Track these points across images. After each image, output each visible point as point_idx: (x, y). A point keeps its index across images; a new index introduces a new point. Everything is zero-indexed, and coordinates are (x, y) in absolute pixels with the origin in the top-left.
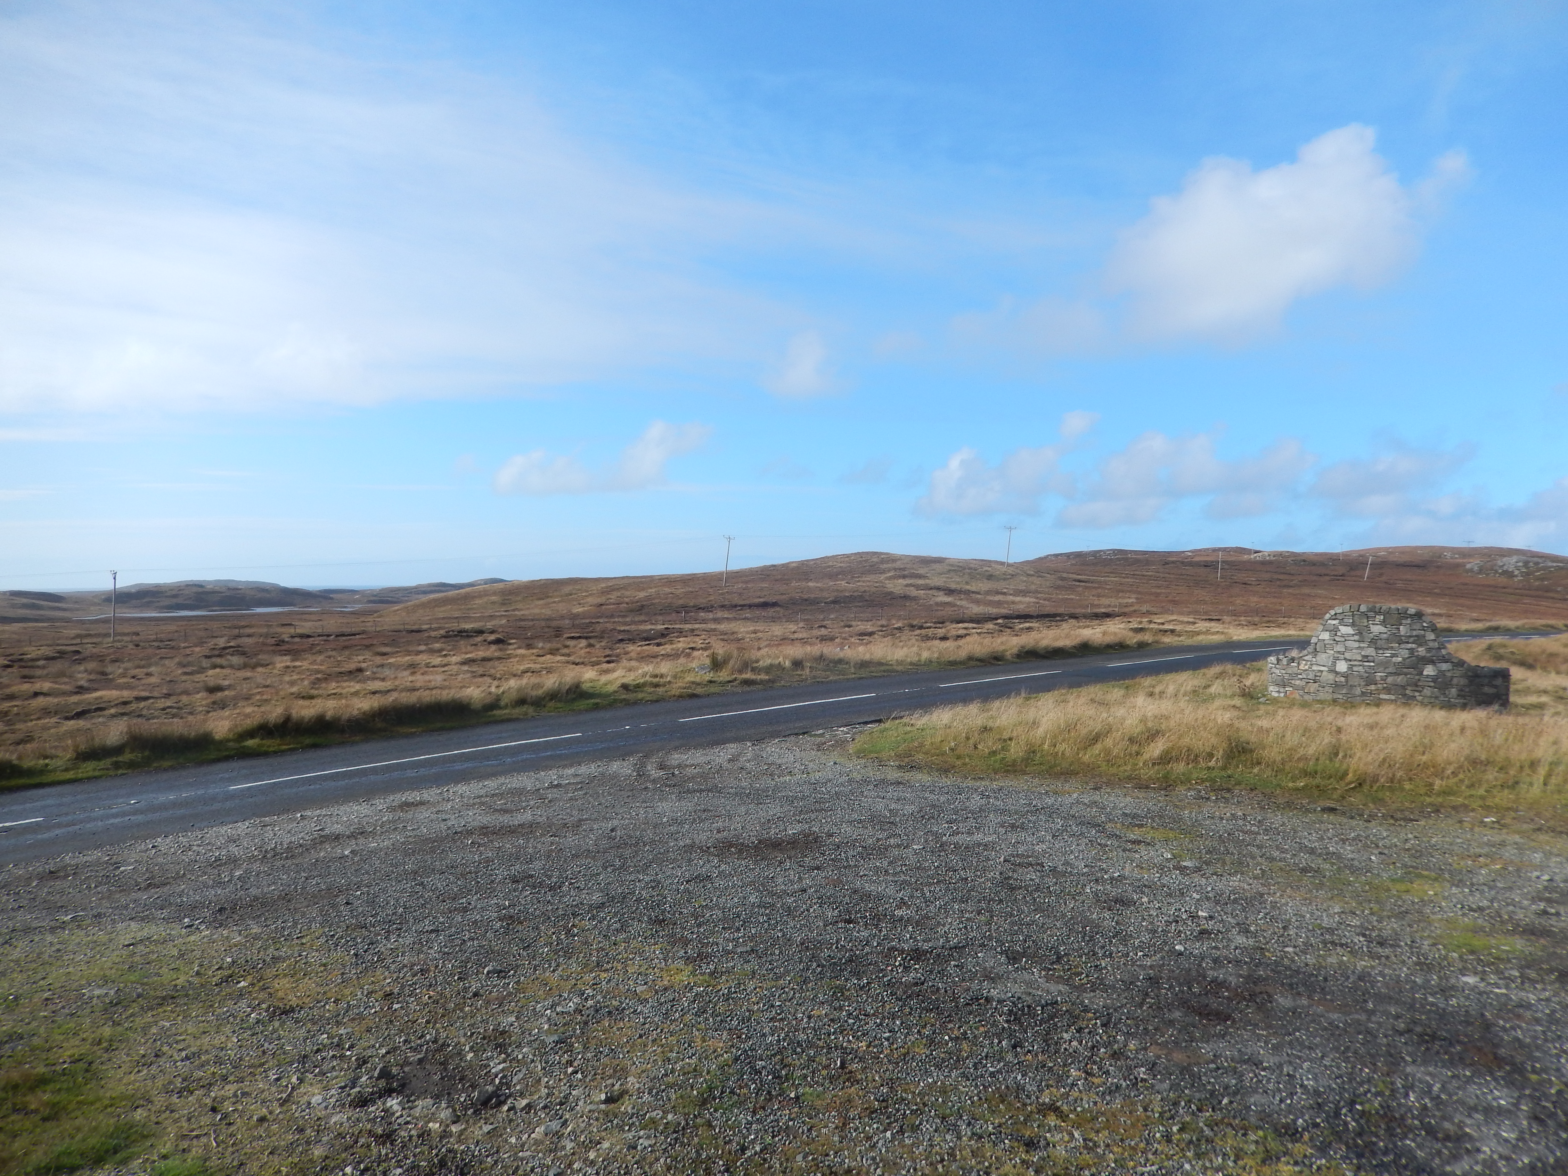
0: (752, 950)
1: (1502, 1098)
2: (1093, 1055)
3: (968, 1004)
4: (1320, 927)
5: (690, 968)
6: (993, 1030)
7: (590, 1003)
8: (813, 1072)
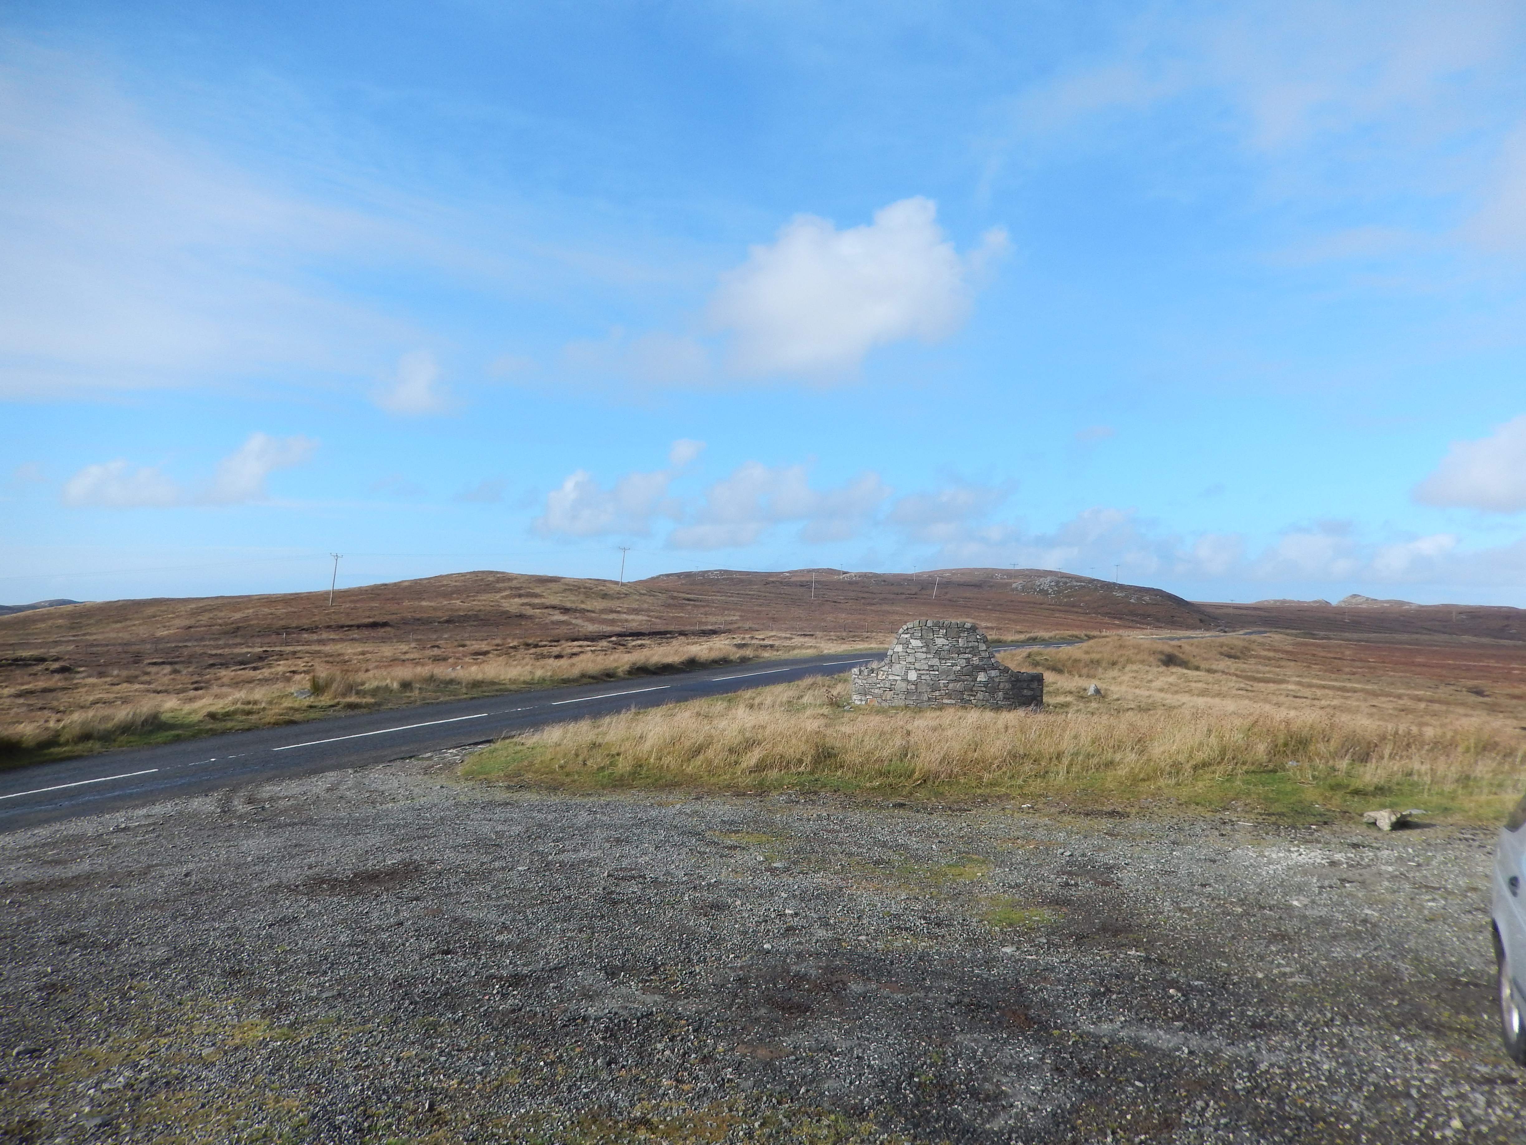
0: (339, 994)
1: (1031, 1054)
2: (684, 1062)
3: (565, 1026)
4: (889, 914)
5: (267, 1021)
6: (589, 1049)
7: (145, 1074)
8: (399, 1119)
